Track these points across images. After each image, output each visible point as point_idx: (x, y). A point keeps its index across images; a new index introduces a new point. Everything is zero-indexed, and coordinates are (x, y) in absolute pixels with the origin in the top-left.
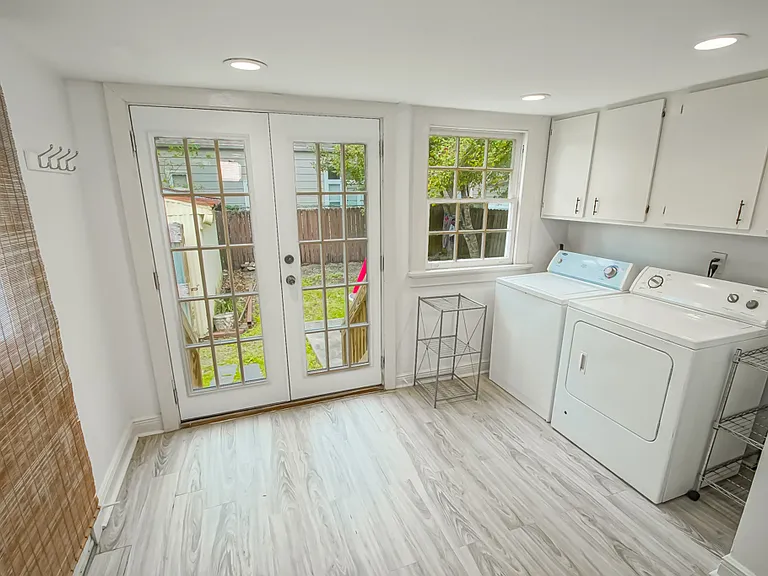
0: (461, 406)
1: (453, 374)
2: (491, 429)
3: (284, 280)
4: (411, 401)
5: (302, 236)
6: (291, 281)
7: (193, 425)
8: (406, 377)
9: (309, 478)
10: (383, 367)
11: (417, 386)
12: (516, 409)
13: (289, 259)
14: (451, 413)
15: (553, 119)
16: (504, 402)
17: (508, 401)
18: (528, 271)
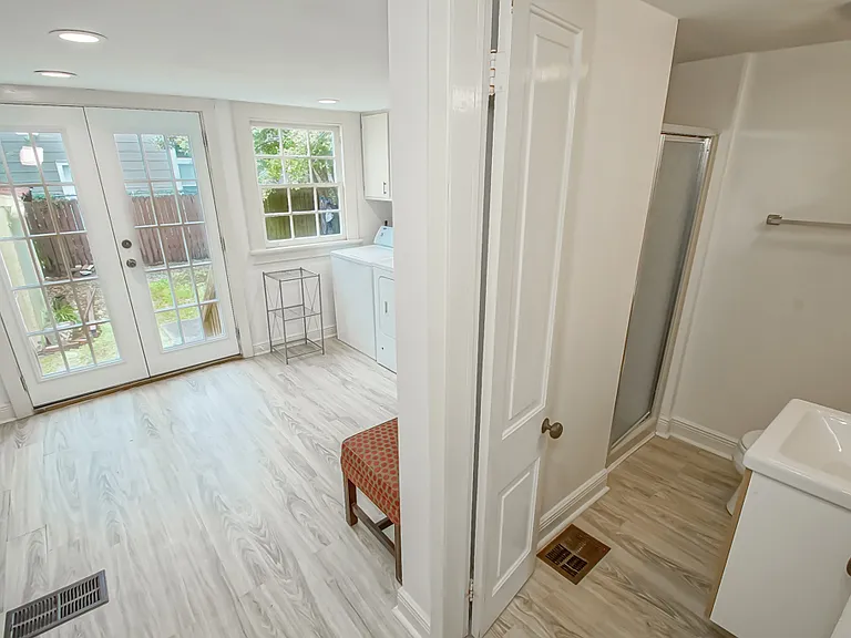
0: (311, 360)
1: (306, 339)
2: (331, 372)
3: (124, 264)
4: (268, 363)
5: (137, 221)
6: (132, 264)
7: (47, 410)
8: (262, 344)
9: (172, 424)
10: (238, 337)
11: (273, 351)
12: (354, 356)
13: (126, 244)
14: (302, 367)
15: (361, 114)
16: (344, 352)
17: (347, 350)
18: (360, 244)
